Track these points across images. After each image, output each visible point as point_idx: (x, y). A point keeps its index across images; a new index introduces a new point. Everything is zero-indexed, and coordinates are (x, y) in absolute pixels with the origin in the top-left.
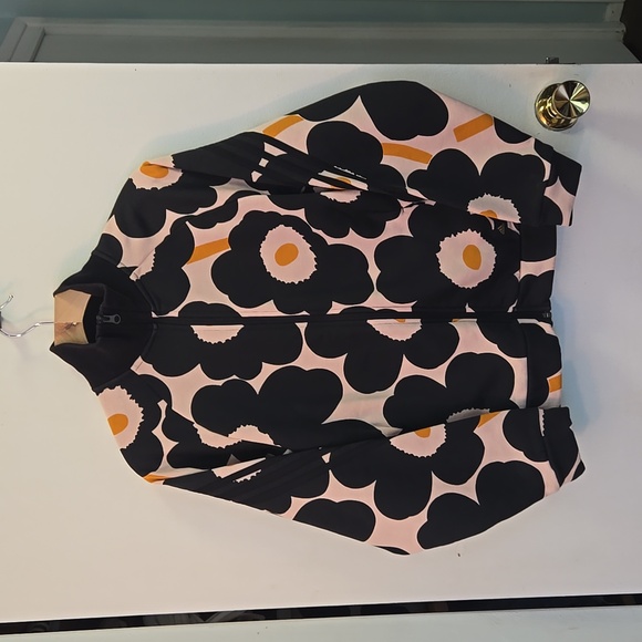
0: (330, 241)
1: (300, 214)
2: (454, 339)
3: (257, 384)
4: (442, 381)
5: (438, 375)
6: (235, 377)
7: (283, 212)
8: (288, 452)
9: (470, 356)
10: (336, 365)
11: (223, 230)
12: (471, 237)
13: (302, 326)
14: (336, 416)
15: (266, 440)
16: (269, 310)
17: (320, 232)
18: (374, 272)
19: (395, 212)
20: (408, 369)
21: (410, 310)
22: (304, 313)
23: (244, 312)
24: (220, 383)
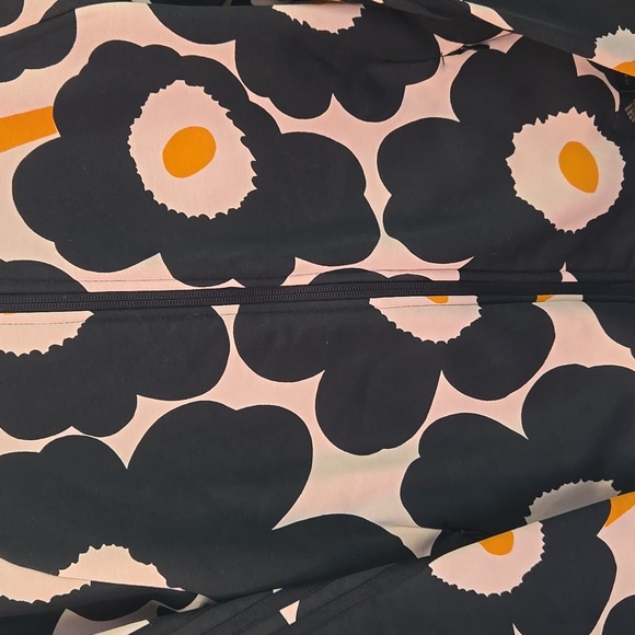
0: (287, 124)
1: (224, 54)
2: (543, 334)
3: (124, 443)
4: (517, 426)
5: (508, 412)
6: (72, 431)
7: (185, 47)
8: (199, 601)
9: (572, 372)
10: (300, 397)
11: (40, 87)
12: (575, 125)
13: (228, 313)
14: (301, 511)
15: (149, 576)
16: (151, 275)
17: (265, 103)
18: (377, 196)
19: (428, 64)
20: (448, 400)
21: (457, 277)
22: (233, 283)
23: (94, 282)
24: (37, 446)
